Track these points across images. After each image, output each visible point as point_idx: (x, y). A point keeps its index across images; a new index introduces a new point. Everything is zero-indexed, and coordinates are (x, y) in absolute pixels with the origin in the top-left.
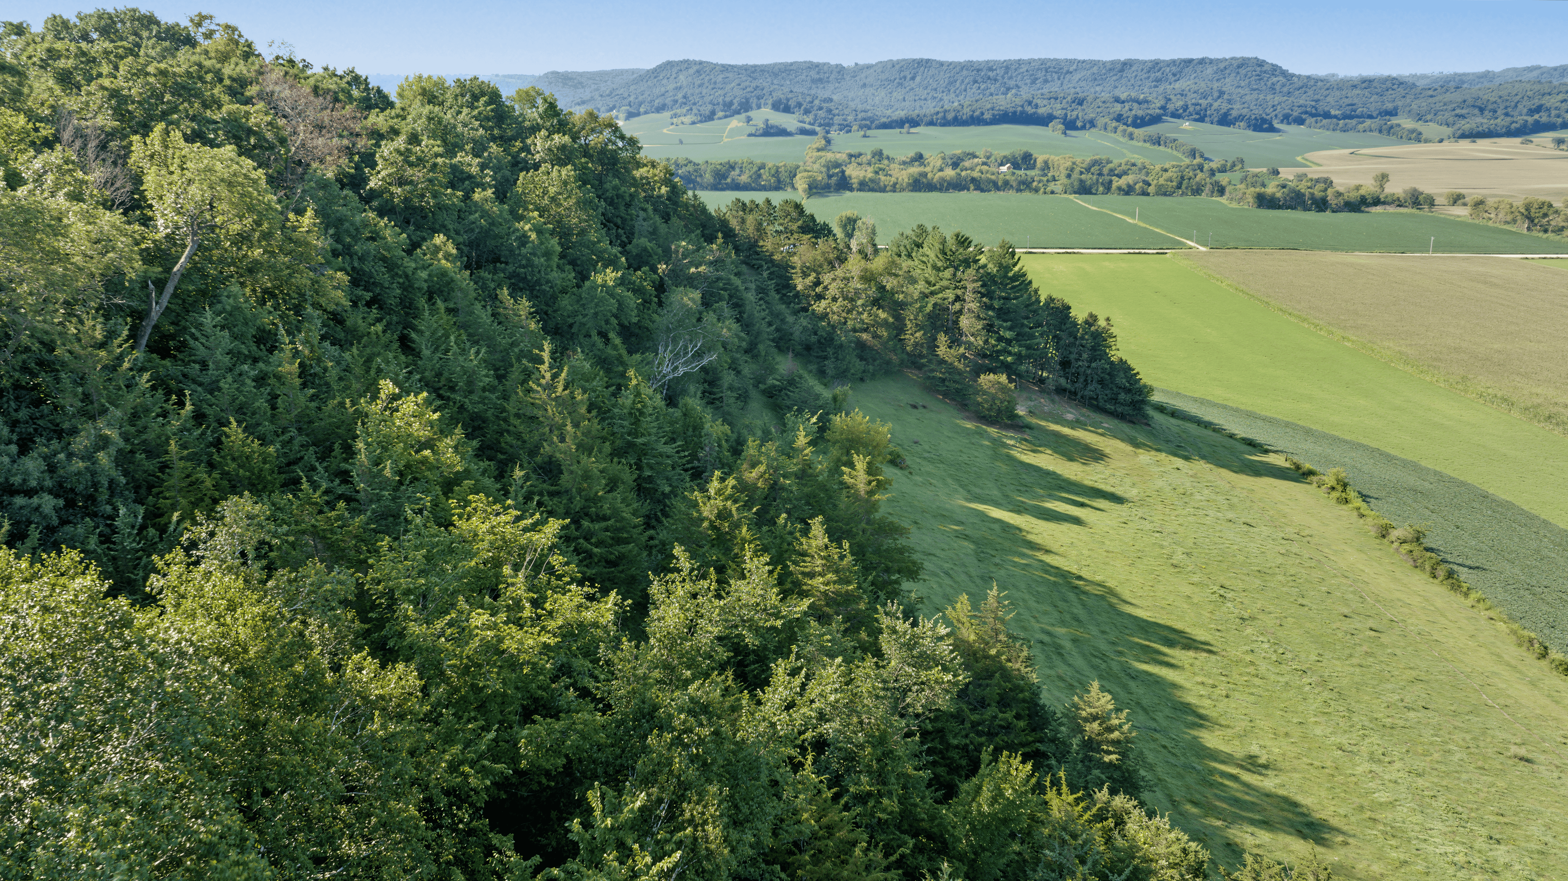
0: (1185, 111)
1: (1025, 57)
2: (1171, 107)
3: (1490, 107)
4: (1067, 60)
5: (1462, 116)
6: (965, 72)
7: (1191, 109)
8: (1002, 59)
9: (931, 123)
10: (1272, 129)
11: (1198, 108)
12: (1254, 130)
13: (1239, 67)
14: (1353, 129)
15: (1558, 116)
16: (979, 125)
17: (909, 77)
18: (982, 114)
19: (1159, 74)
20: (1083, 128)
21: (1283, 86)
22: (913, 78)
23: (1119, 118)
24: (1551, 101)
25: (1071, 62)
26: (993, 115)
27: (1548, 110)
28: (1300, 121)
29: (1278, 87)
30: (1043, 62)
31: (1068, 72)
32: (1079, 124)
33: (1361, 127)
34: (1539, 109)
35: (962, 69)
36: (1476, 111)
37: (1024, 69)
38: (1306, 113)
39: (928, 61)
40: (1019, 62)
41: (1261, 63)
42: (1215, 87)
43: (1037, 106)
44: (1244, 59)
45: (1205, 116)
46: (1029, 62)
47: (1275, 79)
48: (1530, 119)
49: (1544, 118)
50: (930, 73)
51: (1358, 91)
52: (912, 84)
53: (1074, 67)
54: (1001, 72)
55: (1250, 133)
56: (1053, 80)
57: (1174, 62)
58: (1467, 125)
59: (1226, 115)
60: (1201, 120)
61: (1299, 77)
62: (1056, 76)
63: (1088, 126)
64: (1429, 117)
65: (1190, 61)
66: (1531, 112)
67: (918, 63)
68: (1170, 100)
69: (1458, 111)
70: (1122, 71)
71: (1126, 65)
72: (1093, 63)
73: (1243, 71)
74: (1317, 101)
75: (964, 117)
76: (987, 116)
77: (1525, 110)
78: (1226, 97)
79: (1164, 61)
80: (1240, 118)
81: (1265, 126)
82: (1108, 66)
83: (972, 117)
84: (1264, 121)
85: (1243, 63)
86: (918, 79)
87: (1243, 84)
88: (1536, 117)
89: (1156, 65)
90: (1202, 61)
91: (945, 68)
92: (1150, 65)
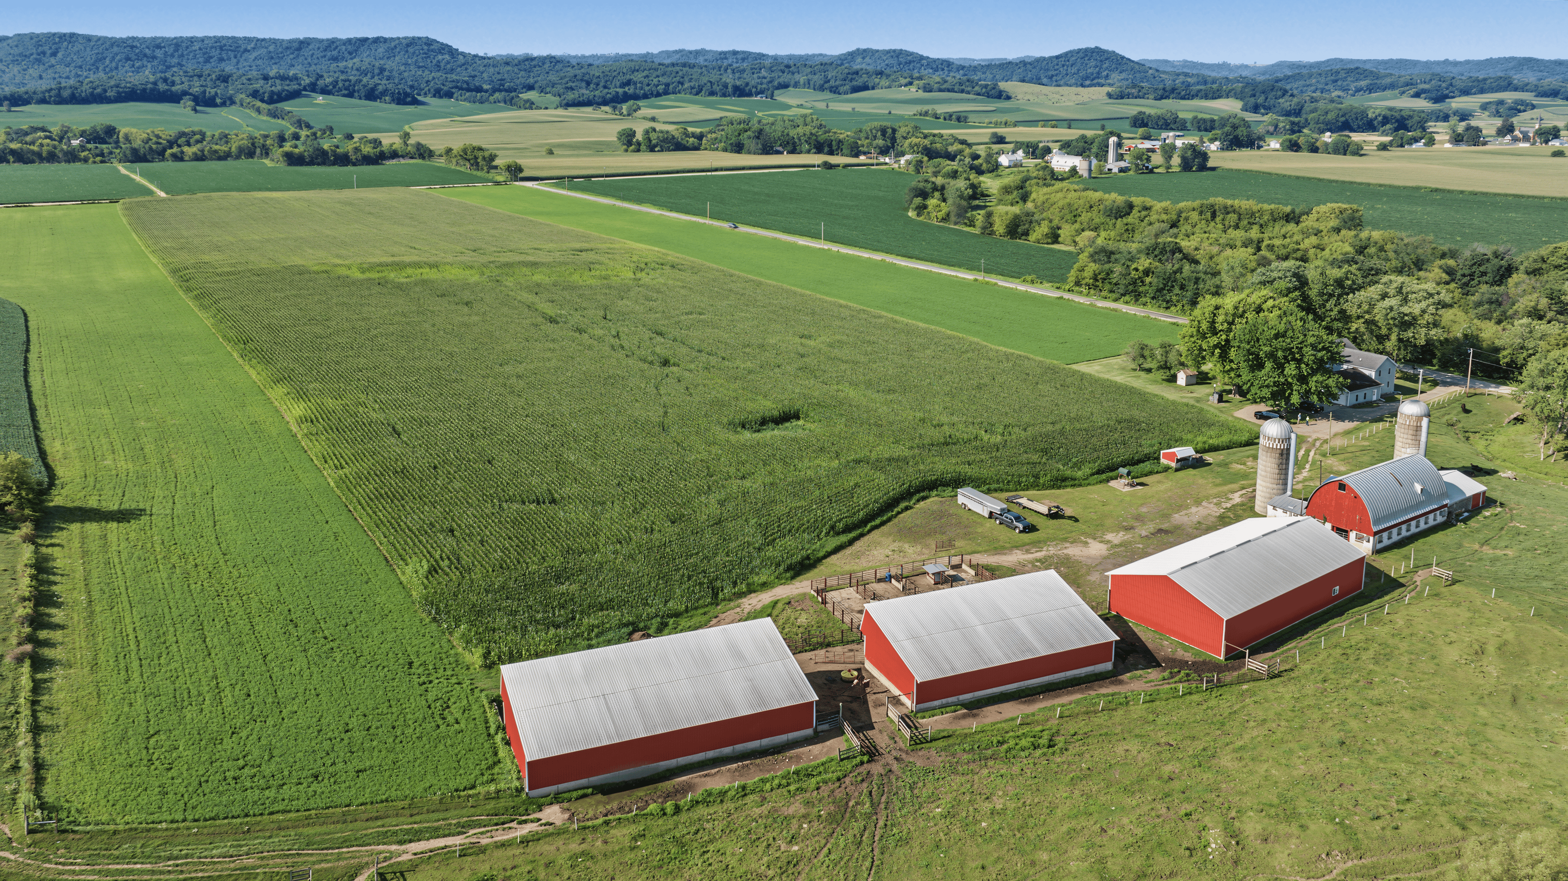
0: (334, 87)
1: (200, 34)
2: (321, 83)
3: (595, 80)
4: (245, 38)
5: (572, 89)
6: (115, 49)
7: (340, 85)
8: (173, 36)
9: (43, 101)
10: (415, 102)
11: (347, 84)
12: (398, 104)
13: (408, 45)
14: (487, 100)
15: (642, 88)
16: (102, 103)
17: (49, 52)
18: (105, 91)
19: (335, 53)
20: (223, 104)
21: (448, 63)
22: (54, 54)
23: (255, 94)
24: (638, 77)
25: (248, 40)
26: (118, 92)
27: (635, 83)
28: (449, 95)
29: (442, 65)
30: (217, 39)
31: (246, 50)
32: (218, 101)
33: (491, 98)
34: (628, 83)
35: (112, 45)
36: (584, 84)
37: (197, 47)
38: (457, 87)
39: (72, 35)
40: (192, 40)
41: (429, 42)
42: (377, 64)
43: (173, 83)
44: (413, 38)
45: (354, 91)
46: (202, 40)
47: (440, 57)
48: (620, 91)
49: (630, 90)
50: (75, 49)
51: (509, 68)
52: (53, 61)
53: (252, 45)
54: (171, 50)
55: (393, 106)
56: (229, 59)
57: (349, 41)
58: (571, 96)
59: (373, 90)
60: (350, 95)
61: (463, 54)
62: (232, 54)
63: (228, 103)
64: (548, 89)
65: (366, 40)
66: (623, 85)
67: (60, 37)
68: (322, 76)
69: (570, 84)
70: (299, 49)
71: (303, 44)
72: (274, 41)
73: (411, 50)
74: (474, 77)
75: (83, 94)
76: (110, 94)
77: (618, 84)
78: (386, 73)
79: (340, 40)
80: (384, 93)
81: (409, 99)
82: (285, 45)
83: (92, 94)
84: (407, 95)
85: (412, 42)
86: (60, 55)
87: (410, 61)
88: (626, 89)
89: (332, 44)
90: (377, 40)
91: (92, 44)
92: (326, 43)
